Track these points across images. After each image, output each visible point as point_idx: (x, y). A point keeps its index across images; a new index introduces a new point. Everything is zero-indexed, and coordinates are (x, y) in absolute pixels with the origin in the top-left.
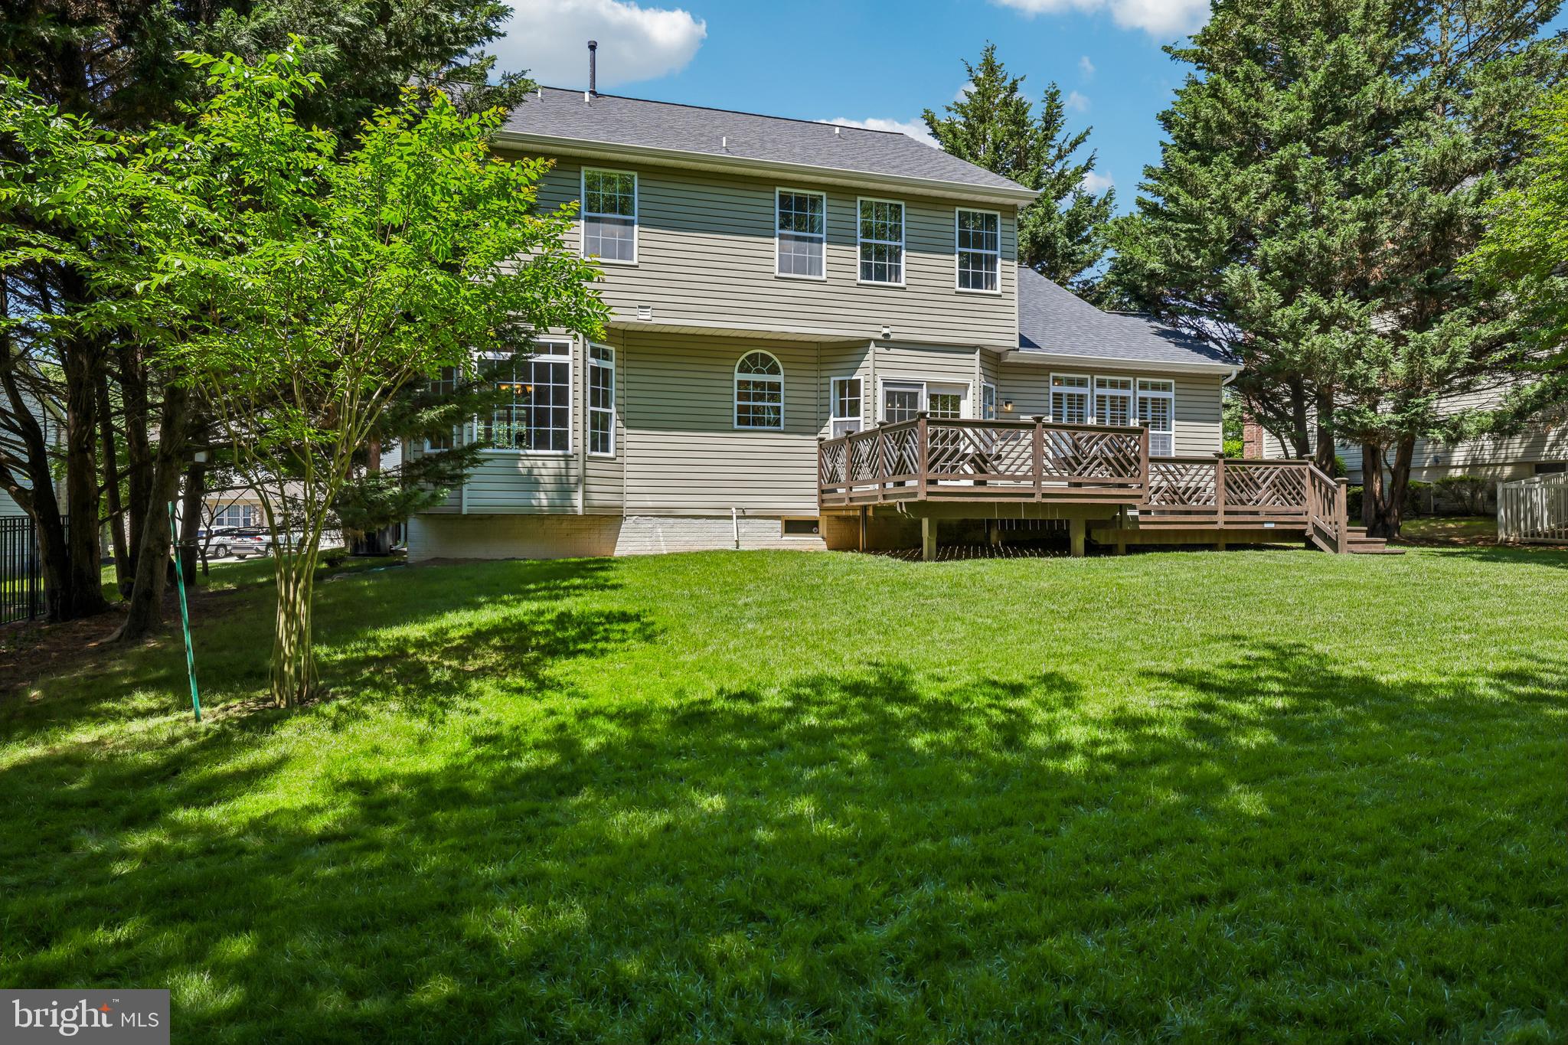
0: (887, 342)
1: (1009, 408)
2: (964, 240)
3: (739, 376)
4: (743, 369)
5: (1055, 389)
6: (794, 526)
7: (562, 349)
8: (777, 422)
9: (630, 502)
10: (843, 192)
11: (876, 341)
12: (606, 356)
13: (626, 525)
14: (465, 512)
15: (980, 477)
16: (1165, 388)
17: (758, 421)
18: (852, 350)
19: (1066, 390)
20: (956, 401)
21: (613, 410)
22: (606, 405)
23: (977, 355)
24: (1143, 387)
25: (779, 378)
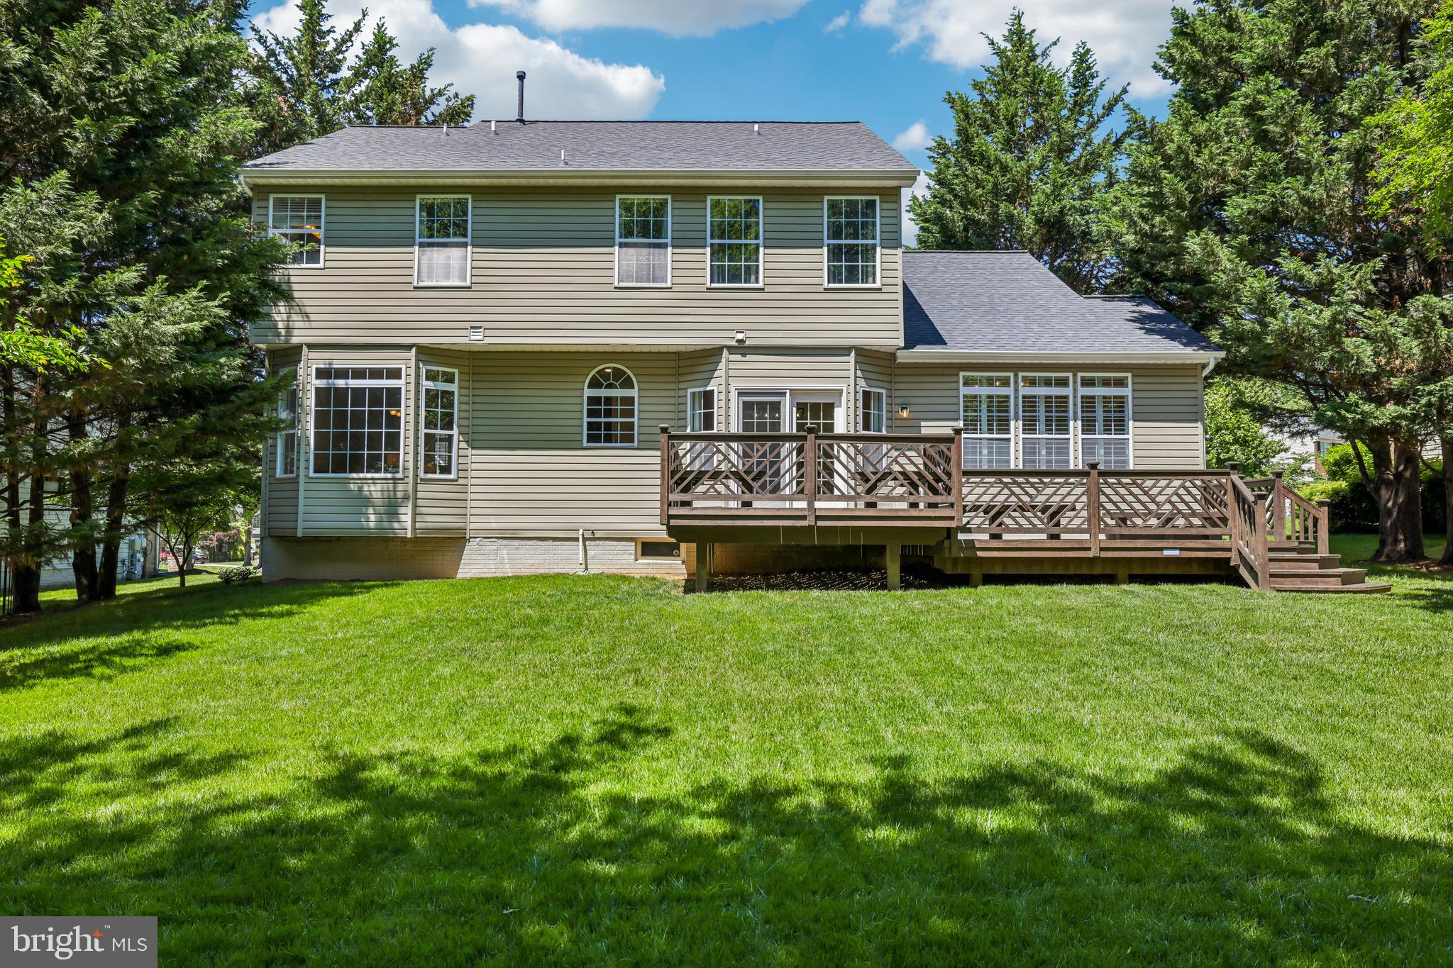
0: (741, 348)
1: (905, 414)
2: (836, 232)
3: (588, 392)
4: (594, 384)
5: (964, 391)
6: (650, 549)
7: (395, 374)
8: (630, 439)
9: (474, 524)
10: (690, 193)
11: (730, 348)
12: (449, 379)
13: (470, 548)
14: (300, 534)
15: (747, 497)
16: (1120, 383)
17: (609, 439)
18: (706, 358)
19: (984, 391)
20: (829, 409)
21: (455, 432)
22: (449, 426)
23: (852, 358)
24: (1087, 383)
25: (634, 393)
